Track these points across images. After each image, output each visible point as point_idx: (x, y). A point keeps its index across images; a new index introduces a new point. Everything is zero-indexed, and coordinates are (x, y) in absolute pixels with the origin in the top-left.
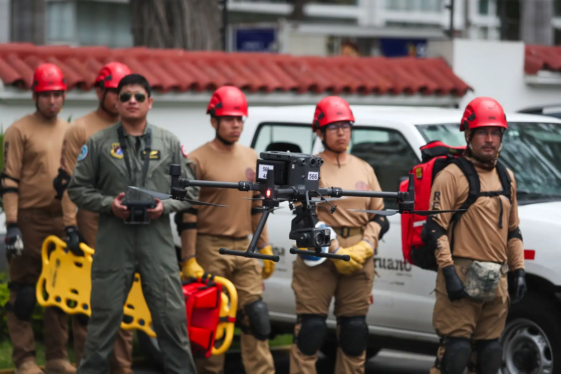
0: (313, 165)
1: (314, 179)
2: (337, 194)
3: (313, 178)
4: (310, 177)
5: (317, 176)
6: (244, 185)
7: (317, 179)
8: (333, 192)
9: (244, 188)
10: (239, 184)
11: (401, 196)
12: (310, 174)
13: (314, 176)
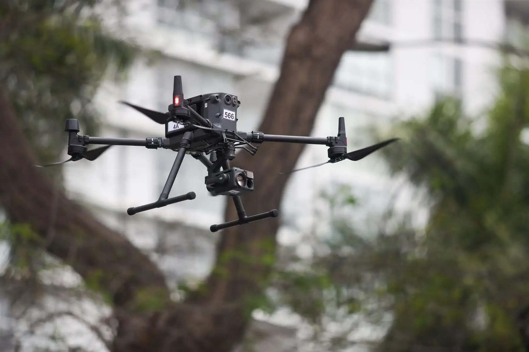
0: (229, 103)
1: (231, 119)
2: (258, 137)
3: (229, 117)
4: (226, 116)
5: (234, 116)
6: (153, 140)
7: (234, 120)
8: (253, 136)
9: (152, 143)
10: (147, 139)
11: (331, 140)
12: (226, 113)
13: (231, 115)
